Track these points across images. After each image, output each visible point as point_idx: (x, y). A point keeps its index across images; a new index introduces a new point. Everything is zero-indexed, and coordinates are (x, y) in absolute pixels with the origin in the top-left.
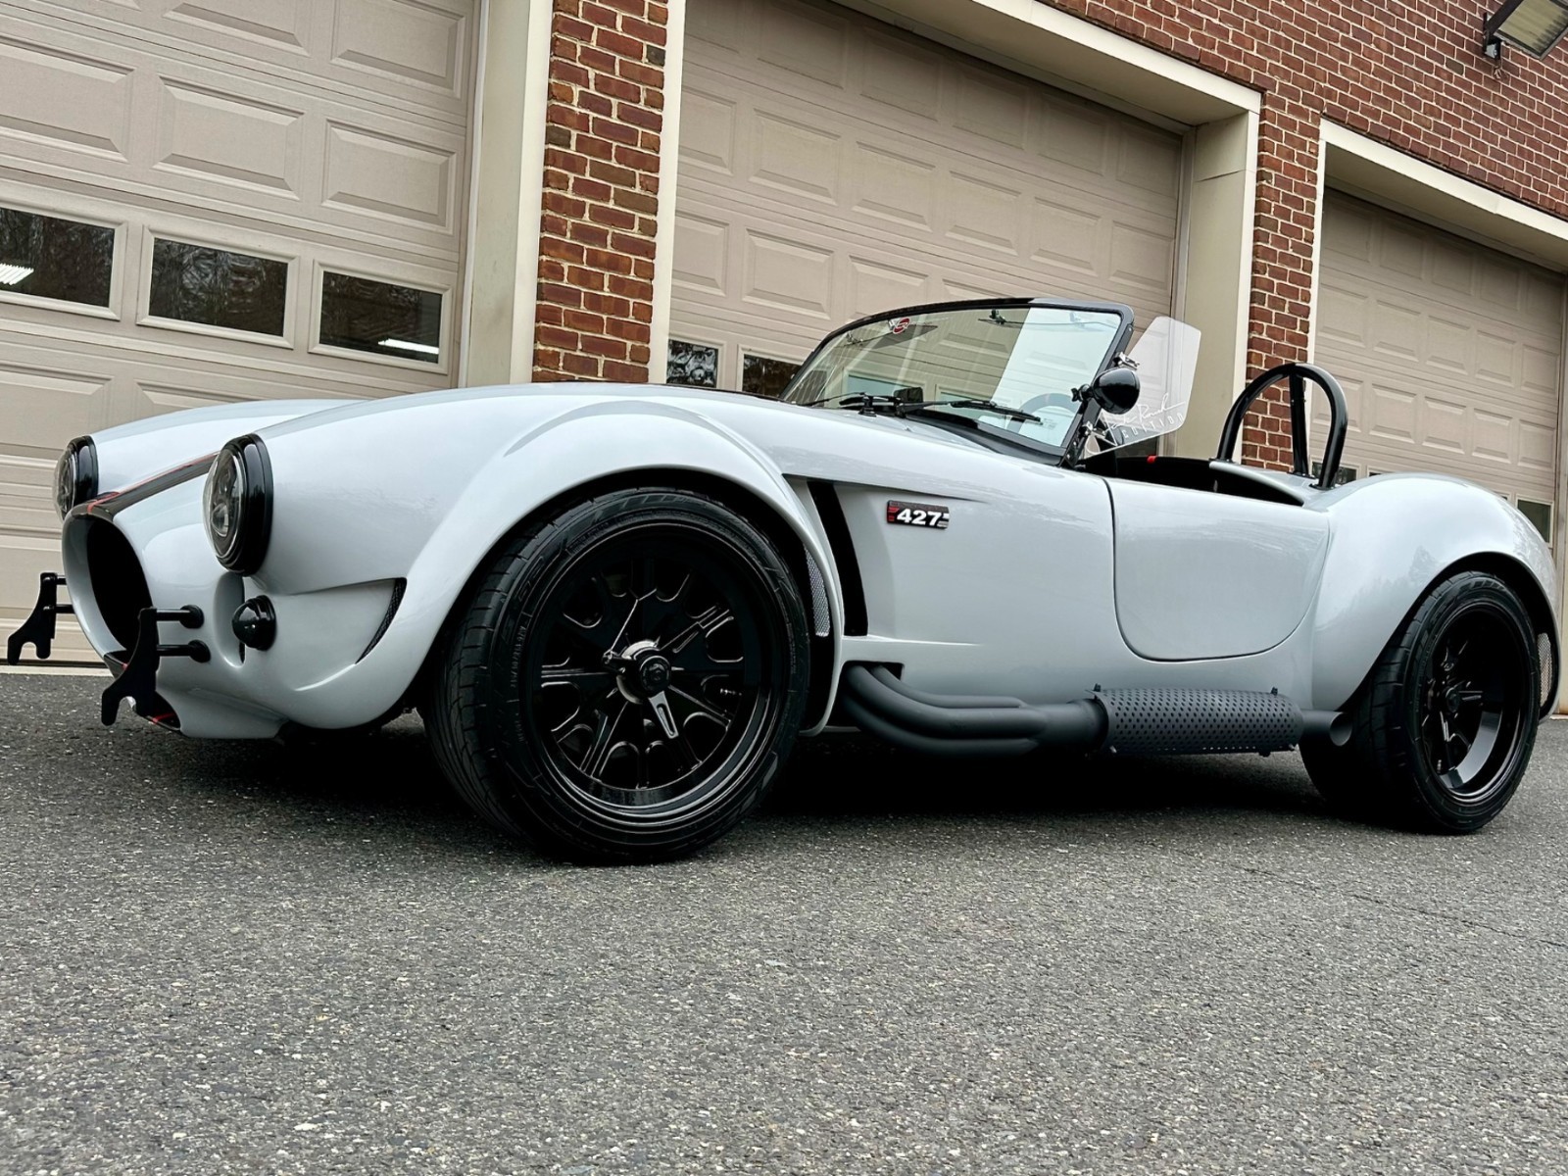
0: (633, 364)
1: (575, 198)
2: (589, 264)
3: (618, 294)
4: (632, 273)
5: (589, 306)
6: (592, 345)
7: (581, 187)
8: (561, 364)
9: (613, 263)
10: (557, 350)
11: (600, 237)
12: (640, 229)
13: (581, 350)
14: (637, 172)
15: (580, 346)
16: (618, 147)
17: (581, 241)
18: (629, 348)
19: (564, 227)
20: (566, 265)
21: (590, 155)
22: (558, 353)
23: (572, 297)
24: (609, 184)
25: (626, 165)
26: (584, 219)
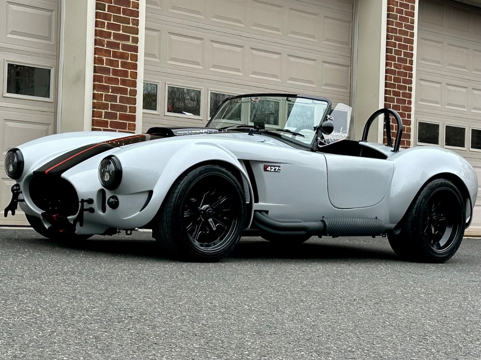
0: (131, 97)
1: (107, 31)
2: (113, 57)
3: (124, 68)
4: (129, 59)
5: (113, 74)
6: (115, 90)
7: (110, 26)
8: (103, 98)
9: (122, 56)
10: (102, 93)
11: (117, 46)
12: (132, 41)
13: (111, 93)
14: (131, 18)
15: (110, 91)
16: (122, 8)
17: (110, 48)
18: (129, 90)
19: (103, 43)
20: (104, 58)
21: (113, 13)
22: (102, 94)
23: (107, 71)
24: (120, 24)
25: (126, 16)
26: (111, 39)
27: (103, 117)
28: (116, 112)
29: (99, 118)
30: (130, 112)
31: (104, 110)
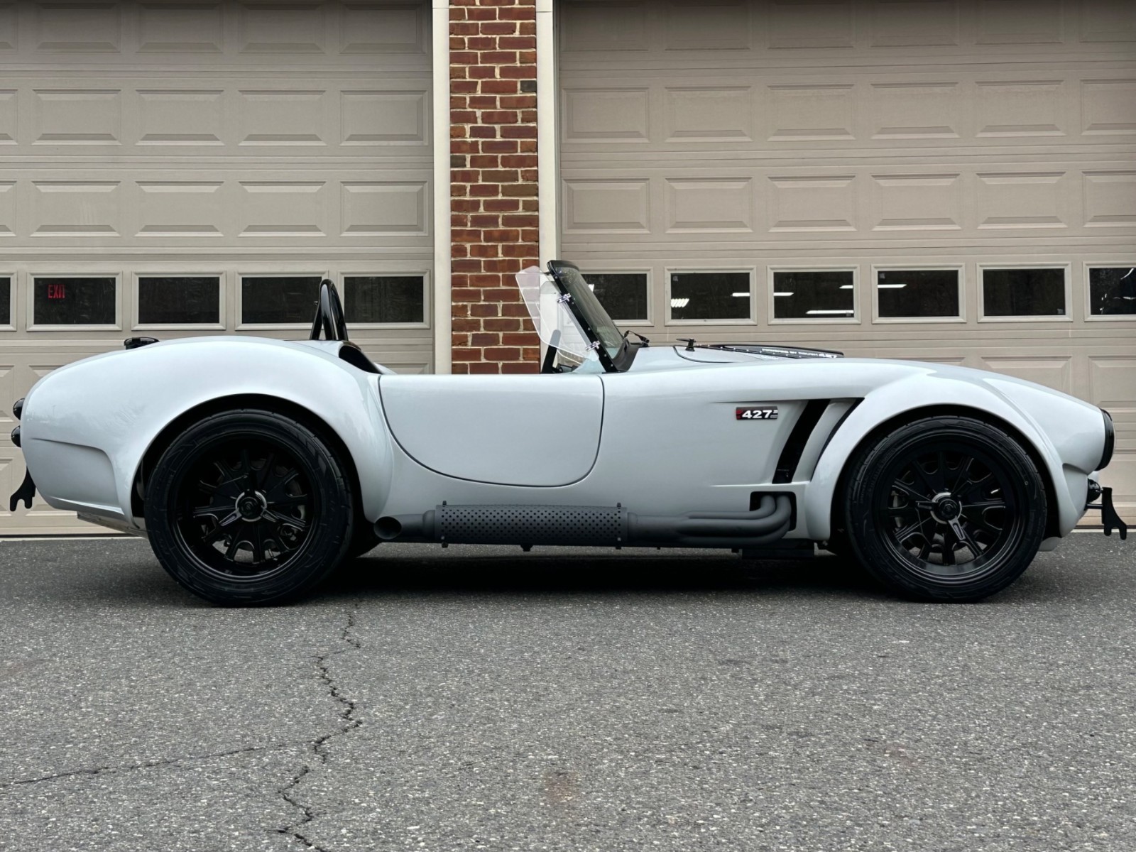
1: (472, 199)
2: (486, 240)
3: (510, 256)
4: (520, 240)
5: (487, 269)
6: (490, 296)
7: (476, 191)
8: (469, 313)
9: (504, 236)
10: (465, 303)
11: (494, 221)
12: (523, 209)
13: (484, 301)
14: (519, 170)
15: (483, 298)
16: (502, 157)
17: (479, 226)
19: (465, 220)
20: (468, 246)
21: (481, 168)
22: (466, 306)
23: (475, 266)
24: (497, 183)
25: (510, 167)
26: (480, 211)
27: (470, 343)
28: (495, 333)
29: (463, 346)
30: (525, 329)
31: (472, 331)
